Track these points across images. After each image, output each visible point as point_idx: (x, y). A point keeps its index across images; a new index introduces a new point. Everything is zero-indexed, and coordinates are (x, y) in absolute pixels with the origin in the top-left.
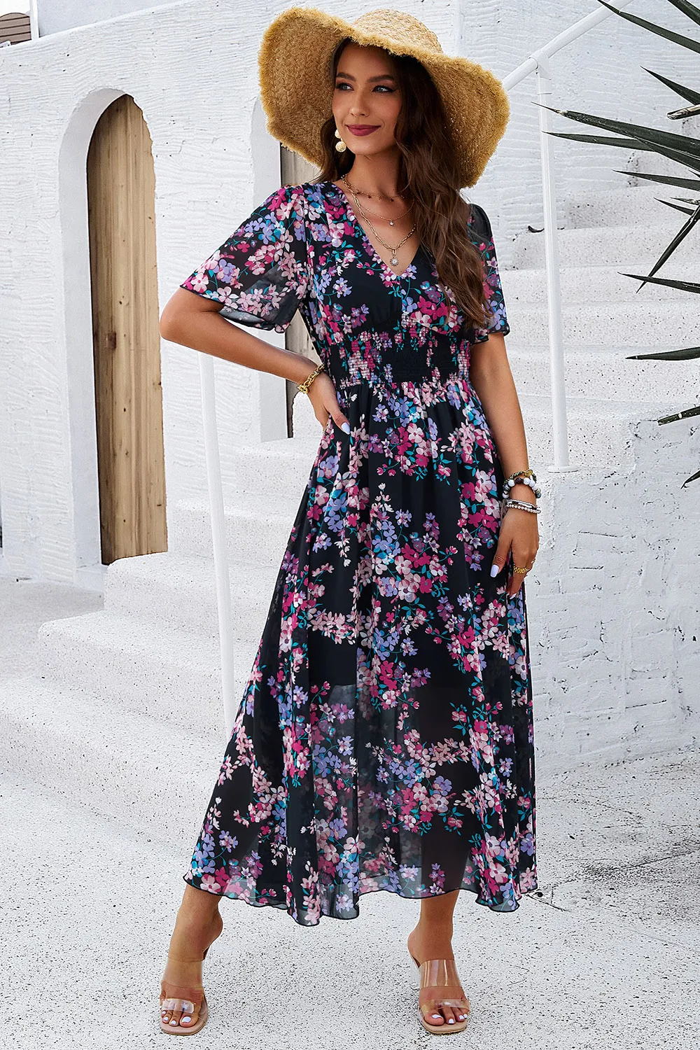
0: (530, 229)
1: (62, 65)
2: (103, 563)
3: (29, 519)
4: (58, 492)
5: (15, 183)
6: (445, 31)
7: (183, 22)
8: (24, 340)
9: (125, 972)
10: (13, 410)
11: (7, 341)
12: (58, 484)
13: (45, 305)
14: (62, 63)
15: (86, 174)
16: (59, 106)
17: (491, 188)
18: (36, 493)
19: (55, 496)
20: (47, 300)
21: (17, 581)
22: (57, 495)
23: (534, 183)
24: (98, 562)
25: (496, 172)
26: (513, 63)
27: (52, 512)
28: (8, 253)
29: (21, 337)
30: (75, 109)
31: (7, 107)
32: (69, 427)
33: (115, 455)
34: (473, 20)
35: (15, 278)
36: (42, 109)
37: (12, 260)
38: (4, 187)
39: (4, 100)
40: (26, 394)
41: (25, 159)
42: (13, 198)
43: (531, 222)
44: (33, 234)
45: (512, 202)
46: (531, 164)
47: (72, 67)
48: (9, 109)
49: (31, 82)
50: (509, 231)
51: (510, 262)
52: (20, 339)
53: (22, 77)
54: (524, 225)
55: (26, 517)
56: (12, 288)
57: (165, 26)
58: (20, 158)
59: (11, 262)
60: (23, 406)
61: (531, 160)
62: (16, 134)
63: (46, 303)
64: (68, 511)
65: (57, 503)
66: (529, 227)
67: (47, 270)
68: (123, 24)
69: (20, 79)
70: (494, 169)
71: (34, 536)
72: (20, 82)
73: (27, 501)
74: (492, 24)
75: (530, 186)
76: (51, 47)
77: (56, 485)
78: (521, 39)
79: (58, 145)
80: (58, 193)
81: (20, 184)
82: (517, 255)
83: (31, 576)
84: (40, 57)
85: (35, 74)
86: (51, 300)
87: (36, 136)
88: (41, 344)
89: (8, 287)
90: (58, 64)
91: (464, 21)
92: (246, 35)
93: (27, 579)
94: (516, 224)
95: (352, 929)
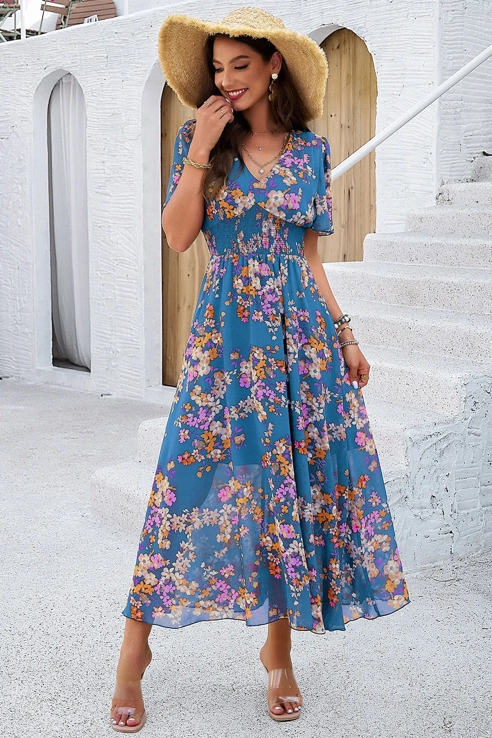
0: (485, 154)
1: (147, 33)
2: (163, 384)
3: (111, 352)
4: (133, 333)
5: (109, 115)
6: (428, 14)
7: (236, 4)
8: (111, 225)
9: (231, 673)
10: (102, 274)
11: (99, 225)
12: (134, 327)
13: (128, 201)
14: (146, 31)
15: (160, 109)
16: (143, 61)
17: (457, 124)
18: (117, 333)
19: (131, 336)
20: (130, 197)
21: (102, 396)
22: (132, 335)
23: (488, 121)
24: (160, 384)
25: (461, 113)
26: (475, 37)
27: (129, 347)
28: (102, 164)
29: (109, 222)
30: (155, 63)
31: (105, 61)
32: (143, 288)
33: (179, 308)
34: (448, 7)
35: (106, 181)
36: (131, 63)
37: (105, 168)
38: (101, 117)
39: (104, 57)
40: (112, 263)
41: (117, 98)
42: (107, 125)
43: (485, 148)
44: (121, 151)
45: (471, 134)
46: (486, 108)
47: (154, 35)
48: (106, 63)
49: (124, 45)
50: (468, 155)
51: (470, 177)
52: (109, 224)
53: (117, 41)
54: (480, 151)
55: (109, 351)
56: (105, 188)
57: (223, 7)
58: (114, 97)
59: (104, 170)
60: (109, 272)
61: (485, 105)
62: (111, 80)
63: (129, 199)
64: (140, 347)
65: (133, 341)
66: (484, 152)
67: (131, 176)
68: (193, 5)
69: (116, 43)
70: (461, 111)
71: (115, 364)
72: (116, 45)
73: (110, 339)
74: (461, 10)
75: (485, 123)
76: (140, 20)
77: (132, 328)
78: (480, 20)
79: (142, 88)
80: (140, 123)
81: (112, 115)
82: (474, 172)
83: (111, 393)
84: (131, 27)
85: (127, 39)
86: (132, 197)
87: (126, 82)
88: (124, 229)
89: (102, 188)
90: (144, 32)
91: (442, 7)
92: (282, 14)
93: (108, 395)
94: (474, 150)
95: (385, 648)
